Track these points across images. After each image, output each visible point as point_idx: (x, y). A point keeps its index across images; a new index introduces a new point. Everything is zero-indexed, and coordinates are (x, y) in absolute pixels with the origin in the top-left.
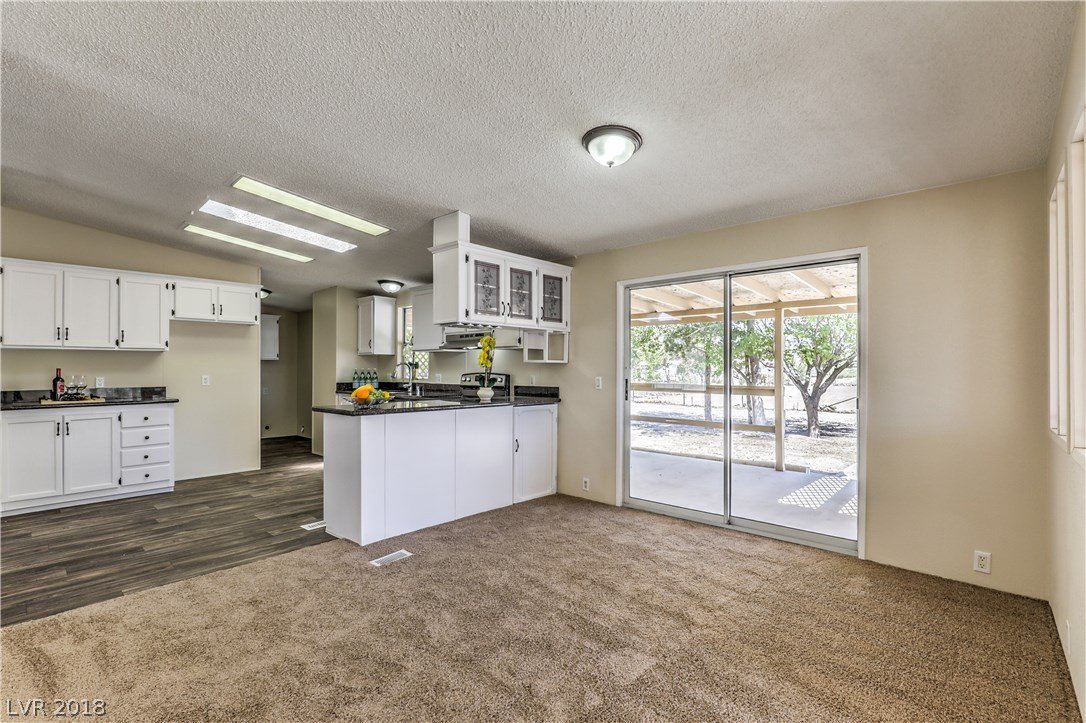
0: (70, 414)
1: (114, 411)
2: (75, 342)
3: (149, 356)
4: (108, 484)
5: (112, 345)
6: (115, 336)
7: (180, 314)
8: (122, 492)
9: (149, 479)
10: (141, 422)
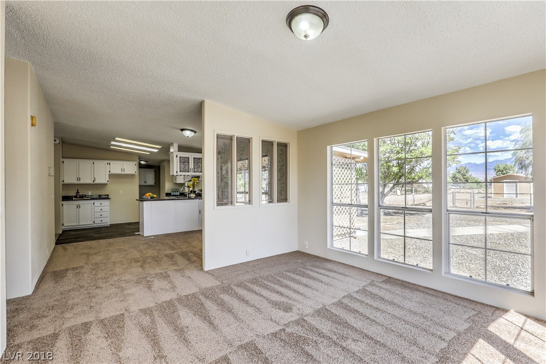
0: (81, 202)
1: (92, 202)
2: (82, 182)
3: (103, 186)
4: (91, 223)
5: (92, 182)
6: (93, 180)
7: (112, 172)
8: (95, 226)
9: (102, 222)
10: (100, 205)
